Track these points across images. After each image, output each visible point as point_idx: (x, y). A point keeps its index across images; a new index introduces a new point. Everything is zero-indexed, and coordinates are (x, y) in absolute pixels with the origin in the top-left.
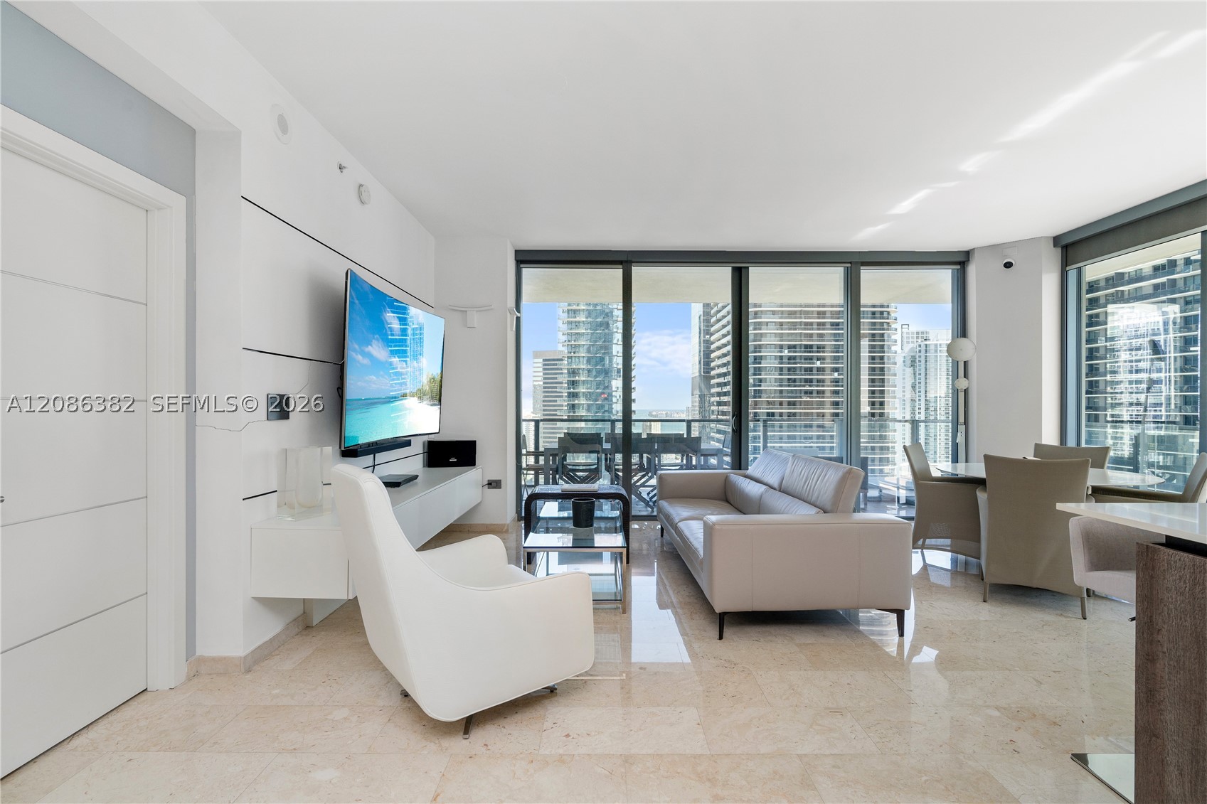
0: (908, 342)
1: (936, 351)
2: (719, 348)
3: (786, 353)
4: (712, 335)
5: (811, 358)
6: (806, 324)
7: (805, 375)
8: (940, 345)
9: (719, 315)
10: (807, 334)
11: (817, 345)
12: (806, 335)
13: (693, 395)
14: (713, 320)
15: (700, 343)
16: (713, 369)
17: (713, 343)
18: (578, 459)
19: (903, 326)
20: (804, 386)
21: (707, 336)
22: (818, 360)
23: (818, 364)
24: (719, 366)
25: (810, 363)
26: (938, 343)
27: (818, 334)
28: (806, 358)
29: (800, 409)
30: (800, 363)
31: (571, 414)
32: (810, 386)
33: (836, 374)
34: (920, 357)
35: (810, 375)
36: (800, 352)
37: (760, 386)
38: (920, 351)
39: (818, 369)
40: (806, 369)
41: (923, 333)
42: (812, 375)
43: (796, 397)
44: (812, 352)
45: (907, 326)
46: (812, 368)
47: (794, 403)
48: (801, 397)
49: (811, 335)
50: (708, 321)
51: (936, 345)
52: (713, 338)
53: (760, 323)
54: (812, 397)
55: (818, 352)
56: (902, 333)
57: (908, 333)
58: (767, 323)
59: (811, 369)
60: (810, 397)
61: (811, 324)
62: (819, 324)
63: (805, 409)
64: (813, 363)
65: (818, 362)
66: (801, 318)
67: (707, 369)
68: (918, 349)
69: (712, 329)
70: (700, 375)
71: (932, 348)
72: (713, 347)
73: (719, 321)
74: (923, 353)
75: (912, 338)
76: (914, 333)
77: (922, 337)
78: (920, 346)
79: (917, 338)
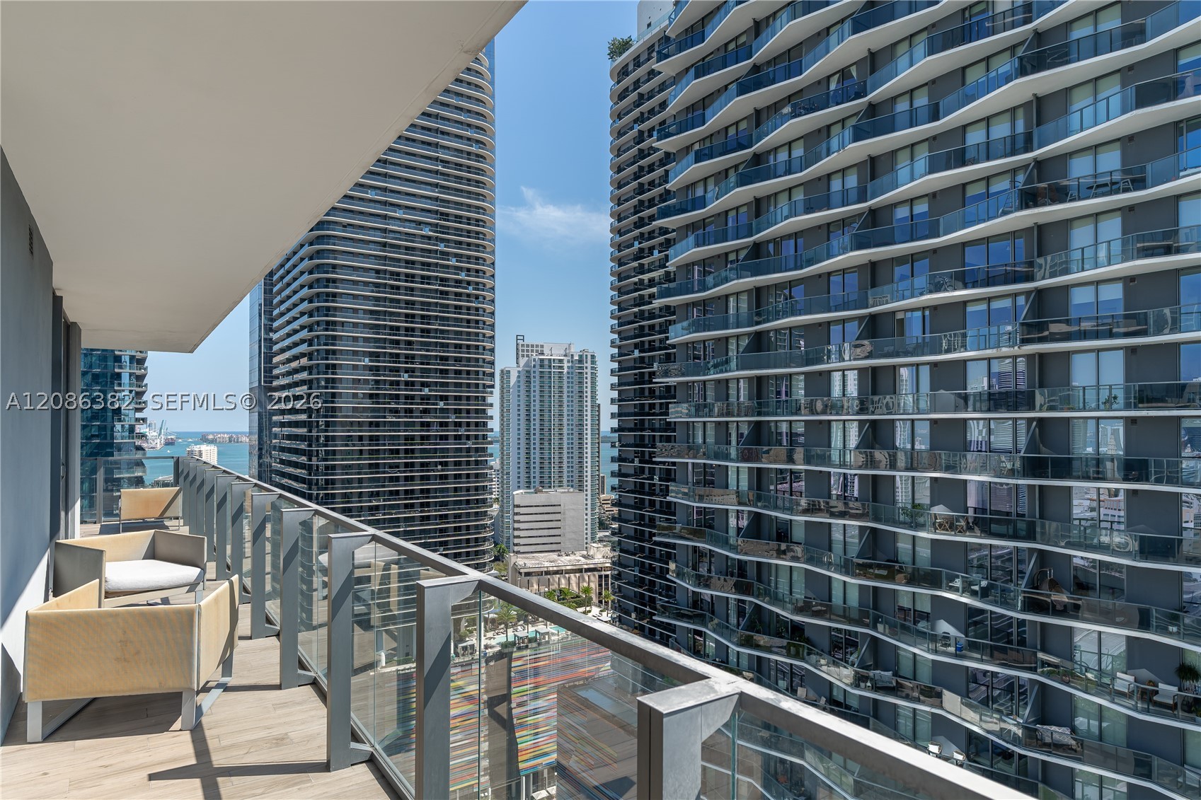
0: (523, 356)
1: (550, 367)
2: (283, 351)
3: (367, 362)
4: (274, 332)
5: (397, 370)
6: (392, 328)
7: (390, 390)
8: (554, 360)
9: (283, 308)
10: (393, 340)
11: (405, 354)
12: (393, 342)
14: (276, 312)
16: (277, 377)
17: (277, 342)
19: (519, 337)
20: (389, 403)
21: (269, 334)
22: (406, 372)
23: (405, 377)
24: (284, 375)
25: (395, 376)
26: (552, 357)
27: (405, 341)
28: (391, 369)
29: (384, 431)
30: (384, 375)
32: (396, 403)
33: (427, 390)
34: (534, 372)
35: (396, 390)
36: (384, 362)
37: (333, 402)
38: (534, 366)
39: (407, 383)
40: (392, 383)
41: (537, 346)
42: (399, 390)
43: (378, 417)
44: (399, 363)
45: (522, 338)
46: (399, 381)
47: (377, 424)
48: (385, 417)
49: (397, 342)
50: (272, 311)
51: (550, 360)
52: (277, 336)
53: (334, 323)
54: (399, 417)
55: (406, 363)
56: (517, 344)
57: (523, 345)
58: (343, 324)
59: (398, 383)
60: (396, 417)
61: (398, 328)
62: (407, 329)
63: (390, 431)
64: (400, 376)
65: (406, 375)
66: (385, 320)
67: (270, 377)
68: (533, 363)
69: (276, 324)
70: (260, 384)
71: (546, 363)
72: (276, 348)
73: (282, 314)
74: (538, 369)
75: (528, 351)
76: (528, 346)
77: (537, 351)
78: (534, 360)
79: (532, 351)
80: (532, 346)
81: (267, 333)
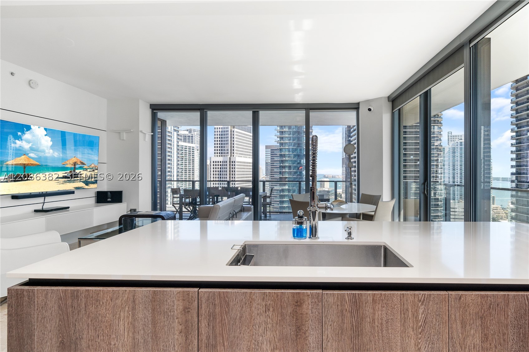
0: (451, 141)
4: (351, 137)
13: (342, 167)
14: (352, 130)
15: (346, 140)
17: (352, 141)
18: (284, 199)
19: (449, 133)
21: (349, 138)
31: (281, 176)
34: (457, 148)
38: (457, 145)
41: (458, 136)
45: (451, 133)
50: (350, 131)
52: (352, 139)
56: (448, 136)
57: (451, 136)
68: (456, 144)
69: (352, 135)
70: (346, 157)
74: (459, 146)
75: (454, 138)
76: (454, 136)
77: (458, 138)
78: (457, 143)
79: (456, 138)
80: (456, 136)
81: (348, 138)
